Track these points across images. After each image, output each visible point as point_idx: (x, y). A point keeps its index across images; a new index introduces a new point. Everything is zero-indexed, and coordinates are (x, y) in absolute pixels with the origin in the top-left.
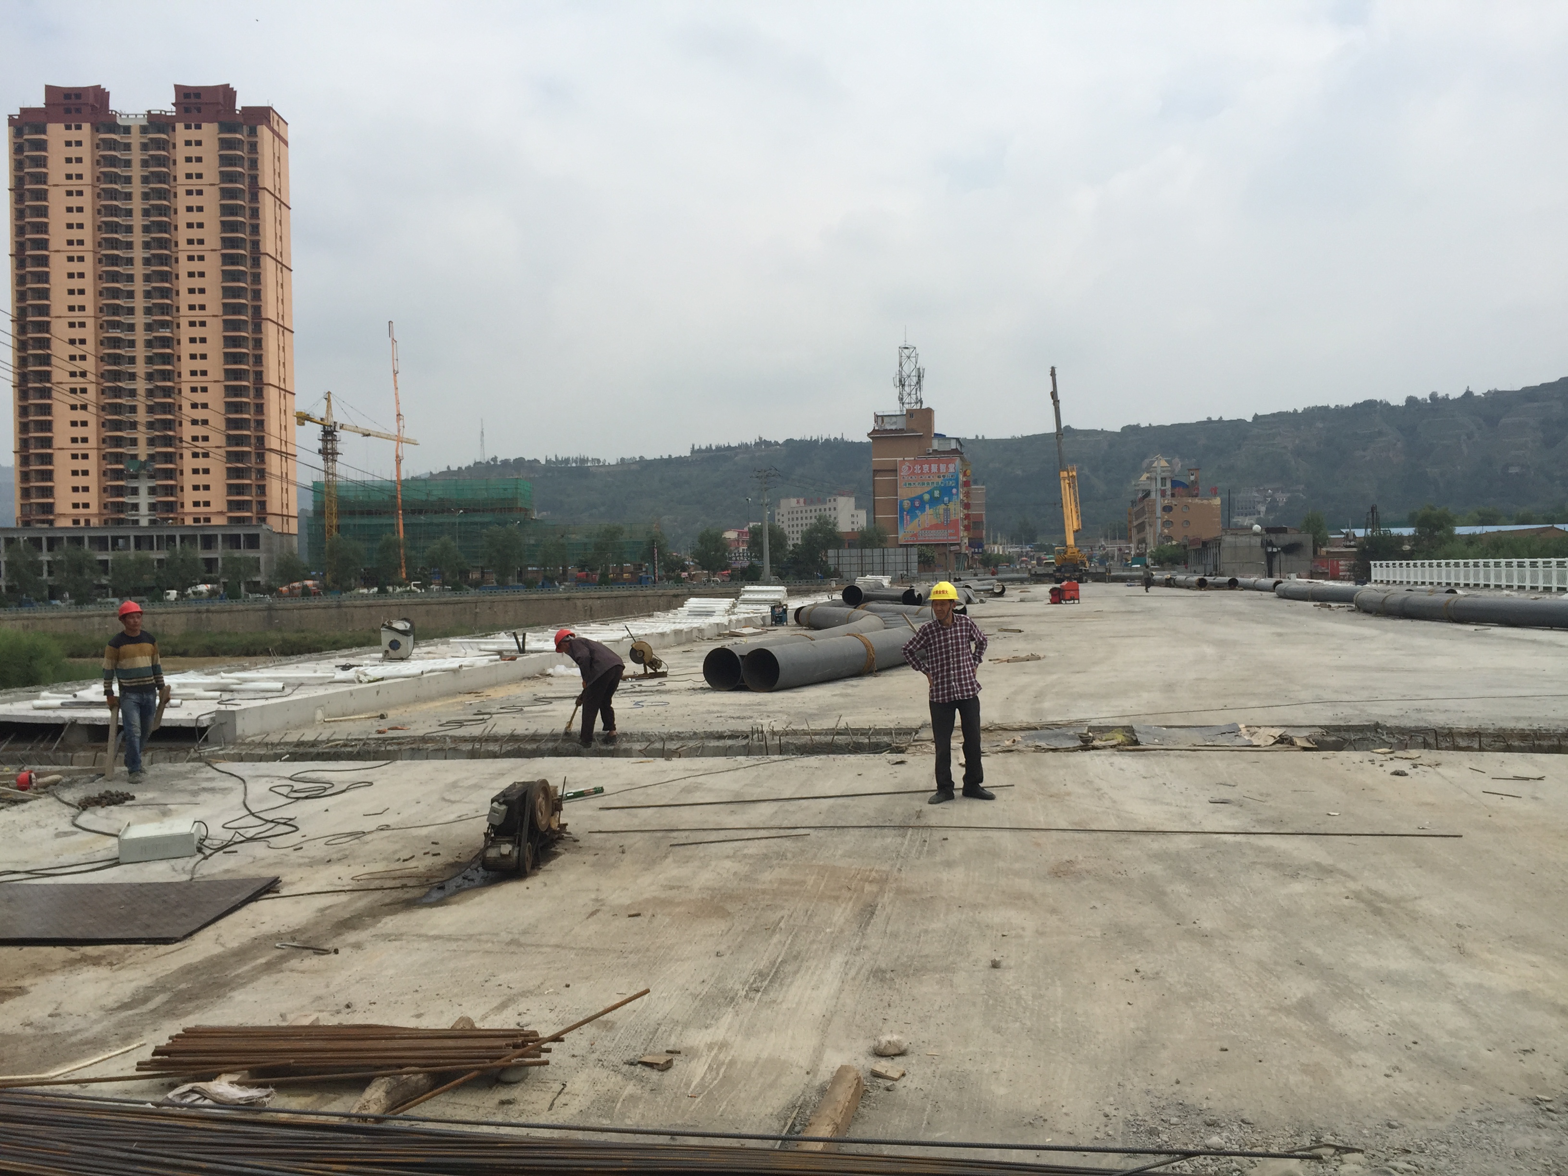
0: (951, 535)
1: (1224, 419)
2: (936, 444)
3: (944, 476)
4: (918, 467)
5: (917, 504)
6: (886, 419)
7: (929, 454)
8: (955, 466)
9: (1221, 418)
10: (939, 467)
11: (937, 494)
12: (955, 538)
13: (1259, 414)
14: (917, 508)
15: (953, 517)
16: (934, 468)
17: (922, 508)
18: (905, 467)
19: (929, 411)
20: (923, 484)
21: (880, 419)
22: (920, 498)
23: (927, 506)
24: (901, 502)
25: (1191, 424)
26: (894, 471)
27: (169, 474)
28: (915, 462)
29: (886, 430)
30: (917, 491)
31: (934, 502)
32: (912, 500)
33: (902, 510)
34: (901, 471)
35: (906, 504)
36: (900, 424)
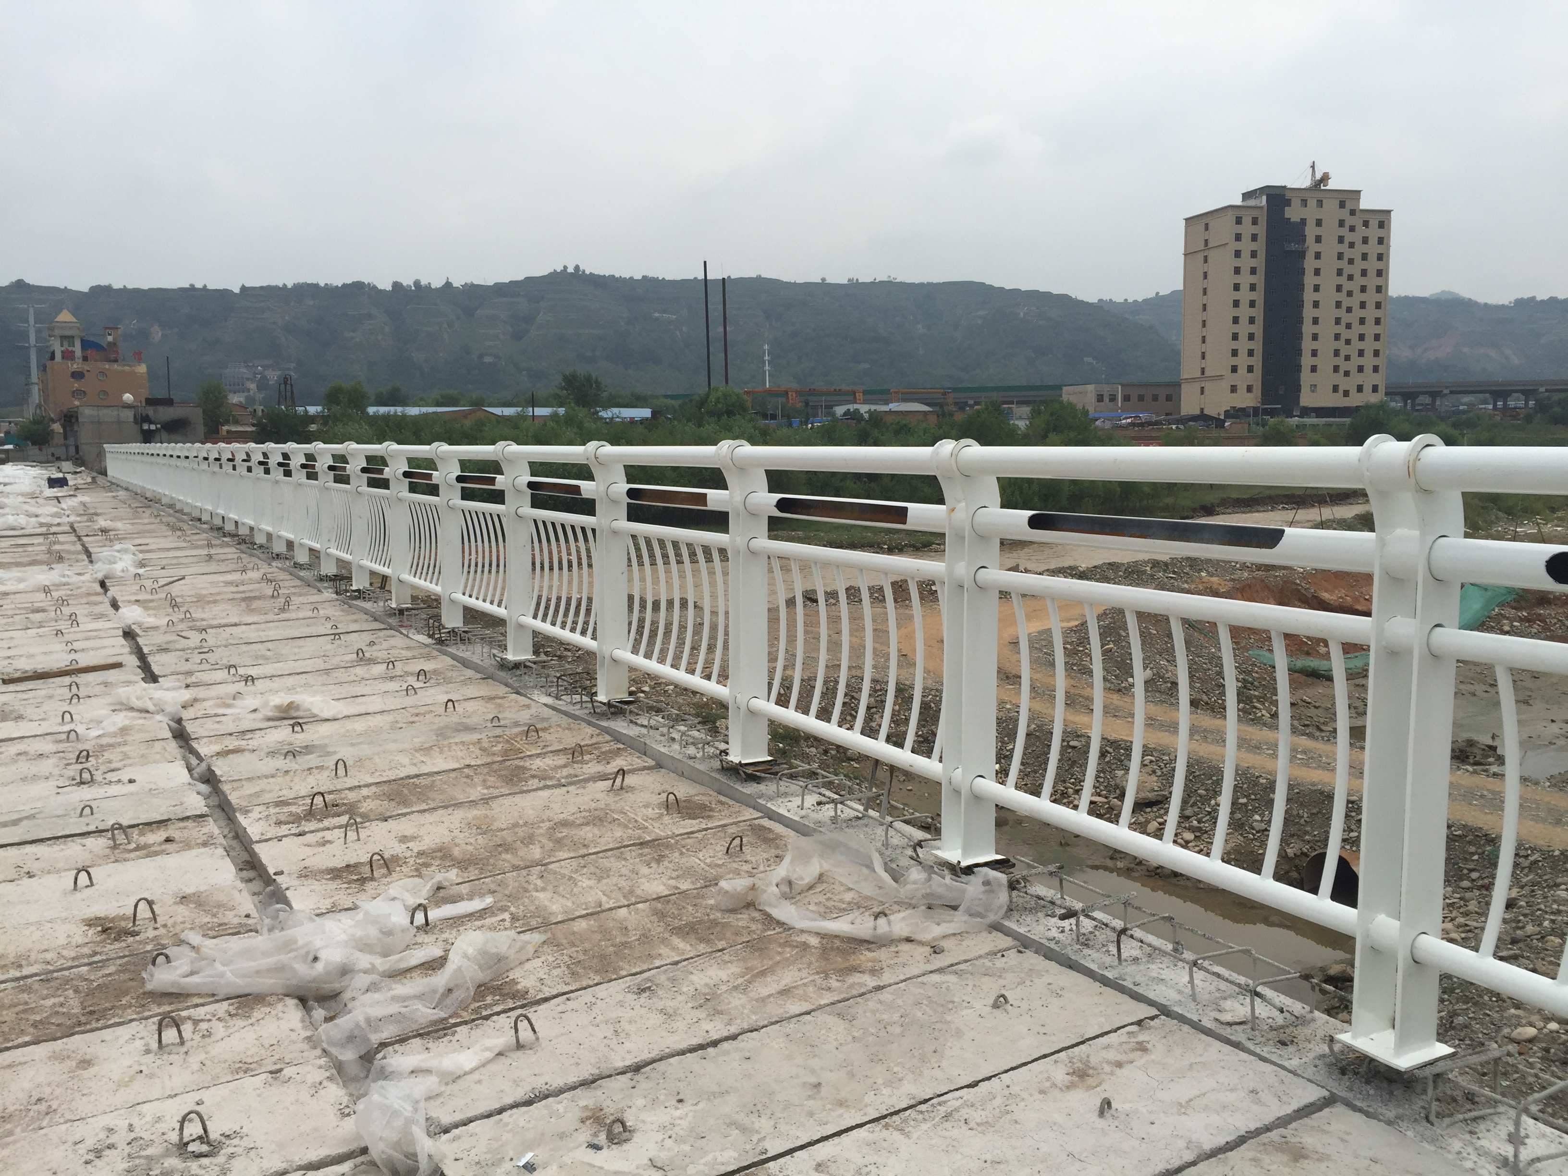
13: (247, 285)
25: (172, 290)
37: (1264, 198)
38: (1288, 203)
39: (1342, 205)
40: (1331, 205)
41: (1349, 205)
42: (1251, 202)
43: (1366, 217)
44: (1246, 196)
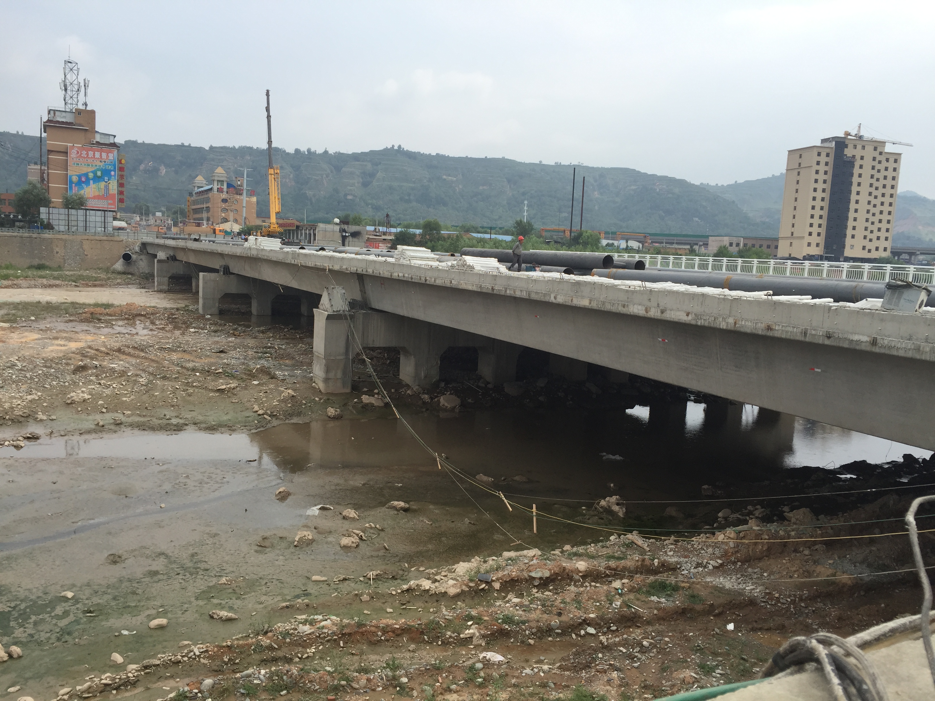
0: (111, 204)
1: (192, 145)
2: (98, 138)
3: (105, 162)
4: (84, 153)
5: (83, 179)
6: (57, 113)
7: (93, 144)
8: (113, 156)
9: (190, 144)
10: (101, 155)
11: (99, 173)
12: (112, 206)
13: (214, 145)
14: (83, 182)
15: (111, 192)
16: (97, 155)
17: (87, 182)
18: (74, 151)
19: (93, 112)
20: (88, 165)
21: (52, 112)
22: (86, 175)
23: (91, 182)
24: (71, 177)
25: (171, 146)
26: (66, 153)
28: (82, 148)
29: (58, 122)
30: (85, 170)
31: (97, 179)
32: (80, 177)
33: (71, 182)
34: (71, 154)
35: (75, 179)
36: (68, 118)
37: (834, 143)
38: (846, 146)
39: (875, 149)
40: (869, 148)
41: (879, 150)
42: (826, 145)
43: (888, 156)
44: (824, 141)
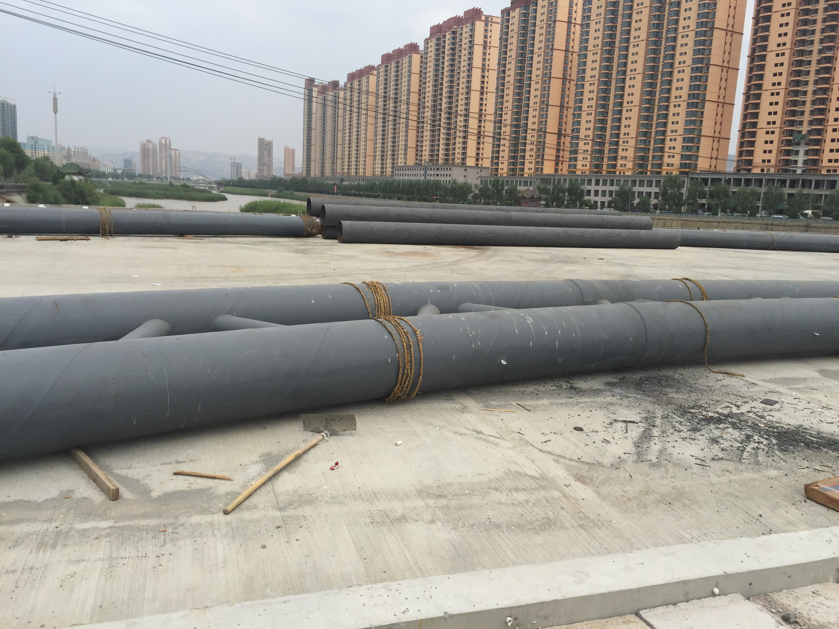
27: (818, 142)
